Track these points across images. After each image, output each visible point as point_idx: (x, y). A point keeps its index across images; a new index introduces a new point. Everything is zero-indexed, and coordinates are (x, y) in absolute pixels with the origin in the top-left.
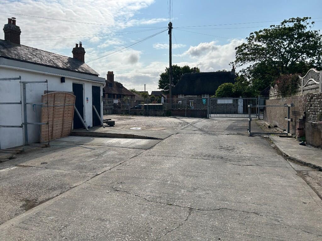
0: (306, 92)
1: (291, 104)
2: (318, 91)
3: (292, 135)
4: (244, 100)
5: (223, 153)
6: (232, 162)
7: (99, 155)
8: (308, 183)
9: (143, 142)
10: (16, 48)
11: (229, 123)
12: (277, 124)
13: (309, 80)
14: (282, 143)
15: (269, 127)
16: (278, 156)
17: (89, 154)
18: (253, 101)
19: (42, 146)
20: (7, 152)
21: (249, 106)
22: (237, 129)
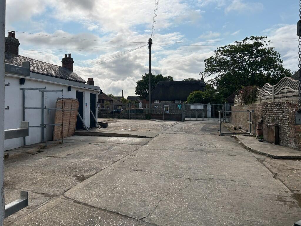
0: (263, 101)
1: (252, 110)
2: (271, 101)
3: (253, 134)
4: (212, 106)
5: (203, 147)
6: (210, 153)
7: (108, 149)
8: (264, 165)
9: (138, 140)
10: (16, 59)
11: (202, 126)
12: (241, 126)
13: (265, 92)
14: (246, 141)
15: (235, 129)
16: (244, 149)
17: (99, 148)
18: (219, 107)
19: (57, 143)
20: (32, 147)
21: (219, 111)
22: (209, 131)
